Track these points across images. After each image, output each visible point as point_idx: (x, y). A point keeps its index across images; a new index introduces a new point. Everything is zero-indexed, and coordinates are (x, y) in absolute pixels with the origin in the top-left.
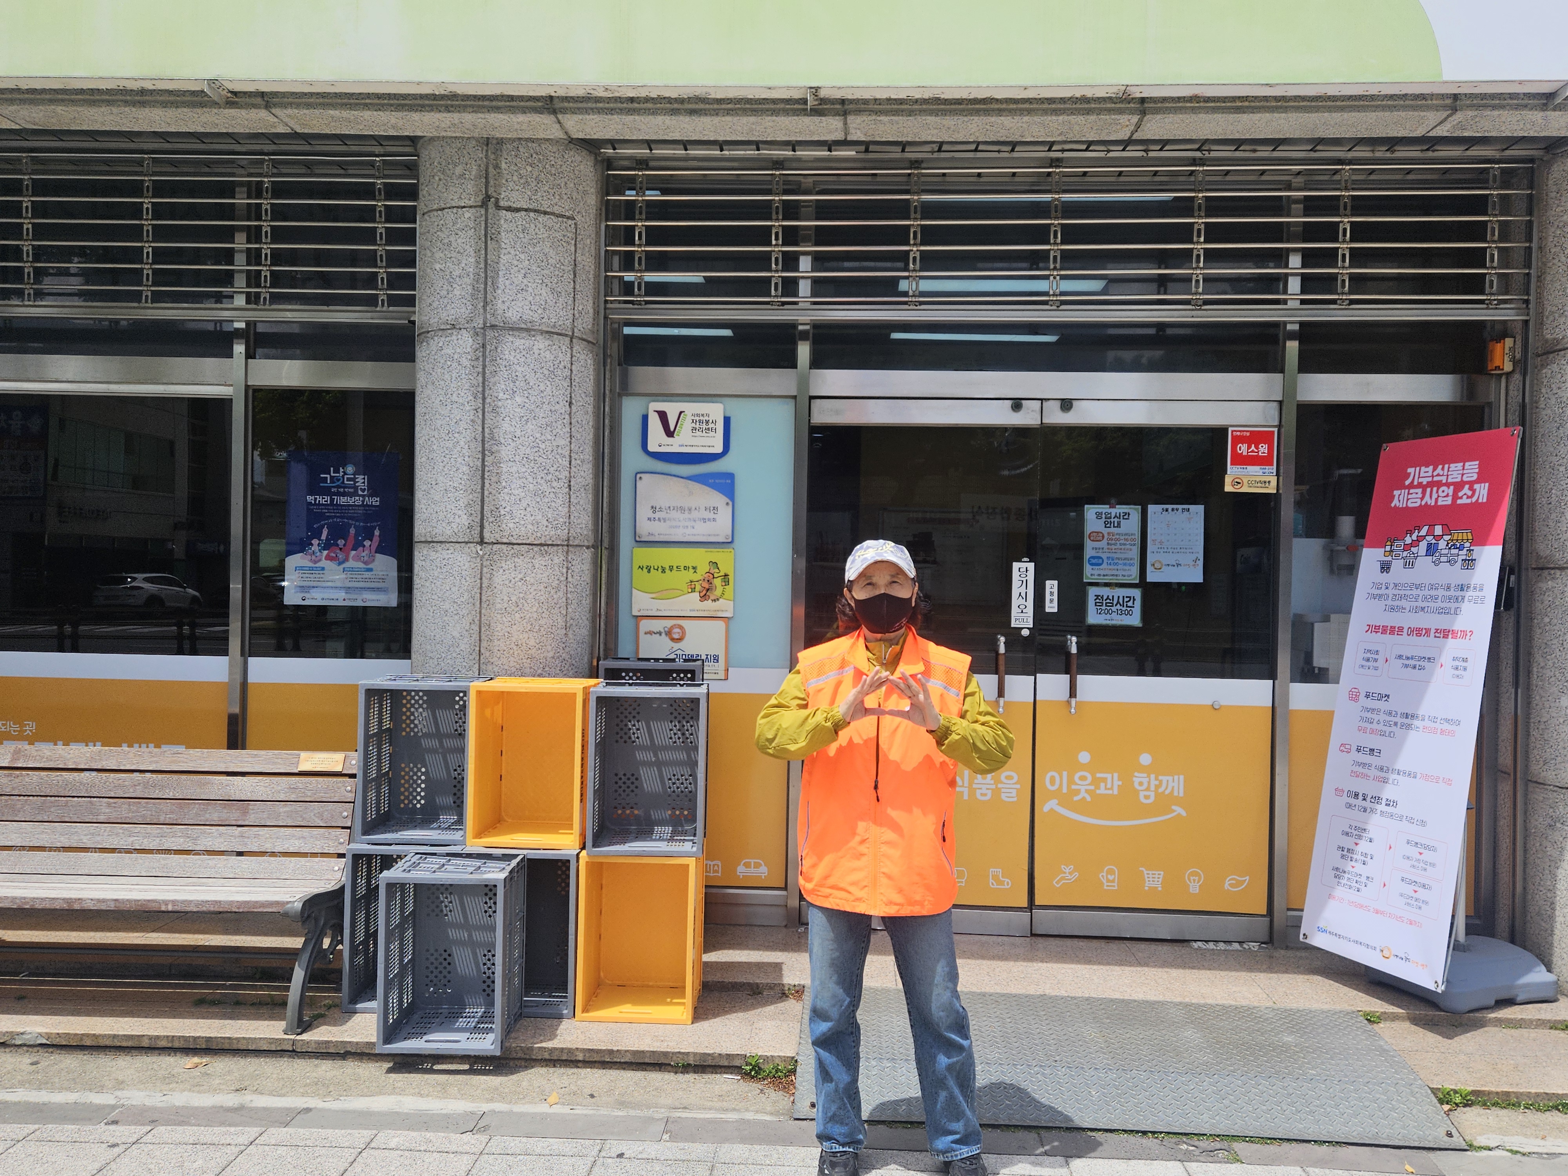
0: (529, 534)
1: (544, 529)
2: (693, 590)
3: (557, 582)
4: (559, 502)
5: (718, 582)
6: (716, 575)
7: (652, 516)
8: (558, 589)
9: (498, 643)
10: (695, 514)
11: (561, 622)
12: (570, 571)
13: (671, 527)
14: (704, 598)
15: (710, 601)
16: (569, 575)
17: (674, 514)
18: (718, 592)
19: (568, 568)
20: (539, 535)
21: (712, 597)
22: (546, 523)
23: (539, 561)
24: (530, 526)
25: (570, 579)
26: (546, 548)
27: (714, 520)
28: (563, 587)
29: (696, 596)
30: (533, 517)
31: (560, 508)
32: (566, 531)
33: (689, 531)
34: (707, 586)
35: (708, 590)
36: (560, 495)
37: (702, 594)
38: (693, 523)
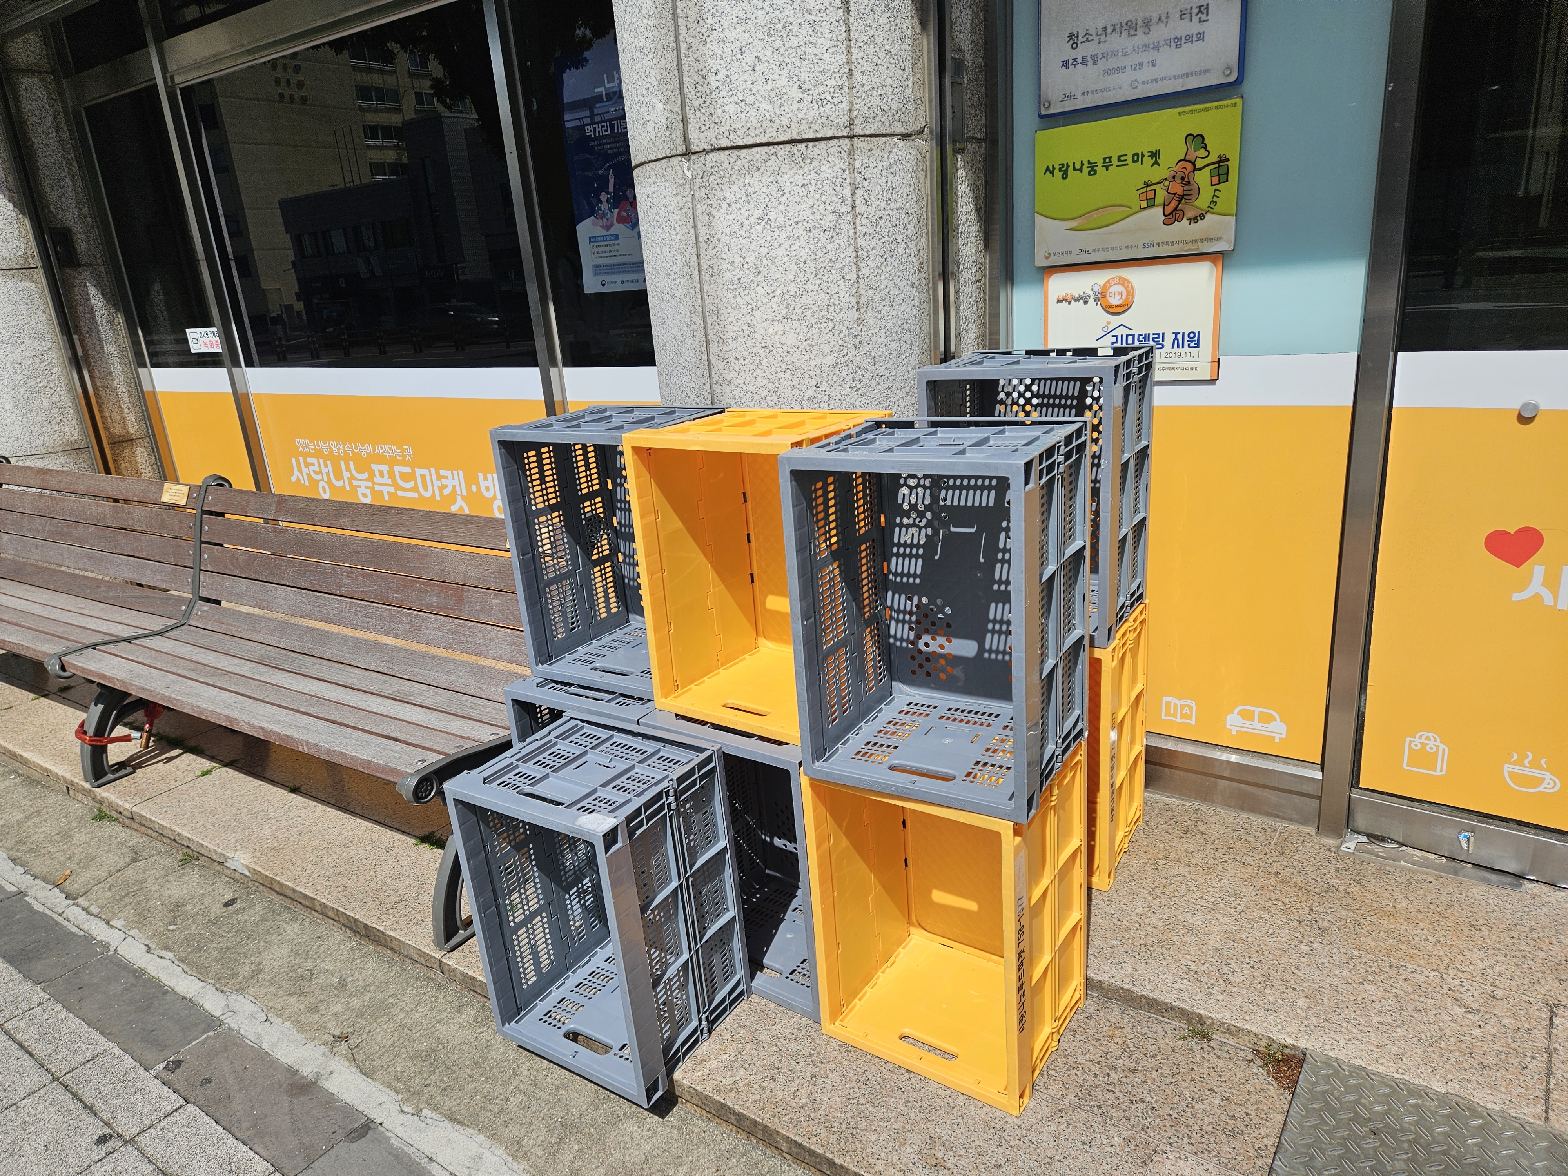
0: (766, 123)
1: (796, 106)
2: (1151, 204)
3: (832, 217)
4: (824, 42)
5: (1203, 178)
6: (1199, 163)
7: (1069, 54)
8: (834, 231)
9: (735, 344)
10: (1160, 32)
11: (846, 297)
12: (859, 193)
13: (1106, 73)
14: (1172, 216)
15: (1185, 222)
16: (859, 201)
17: (1116, 42)
18: (1203, 202)
19: (854, 187)
20: (785, 122)
21: (1190, 214)
22: (796, 94)
23: (791, 178)
24: (765, 106)
25: (861, 208)
26: (802, 146)
27: (1200, 36)
28: (846, 228)
29: (1157, 213)
30: (769, 86)
31: (826, 56)
32: (845, 106)
33: (1147, 73)
34: (1178, 189)
35: (1182, 198)
36: (825, 28)
37: (1169, 209)
38: (1152, 55)
